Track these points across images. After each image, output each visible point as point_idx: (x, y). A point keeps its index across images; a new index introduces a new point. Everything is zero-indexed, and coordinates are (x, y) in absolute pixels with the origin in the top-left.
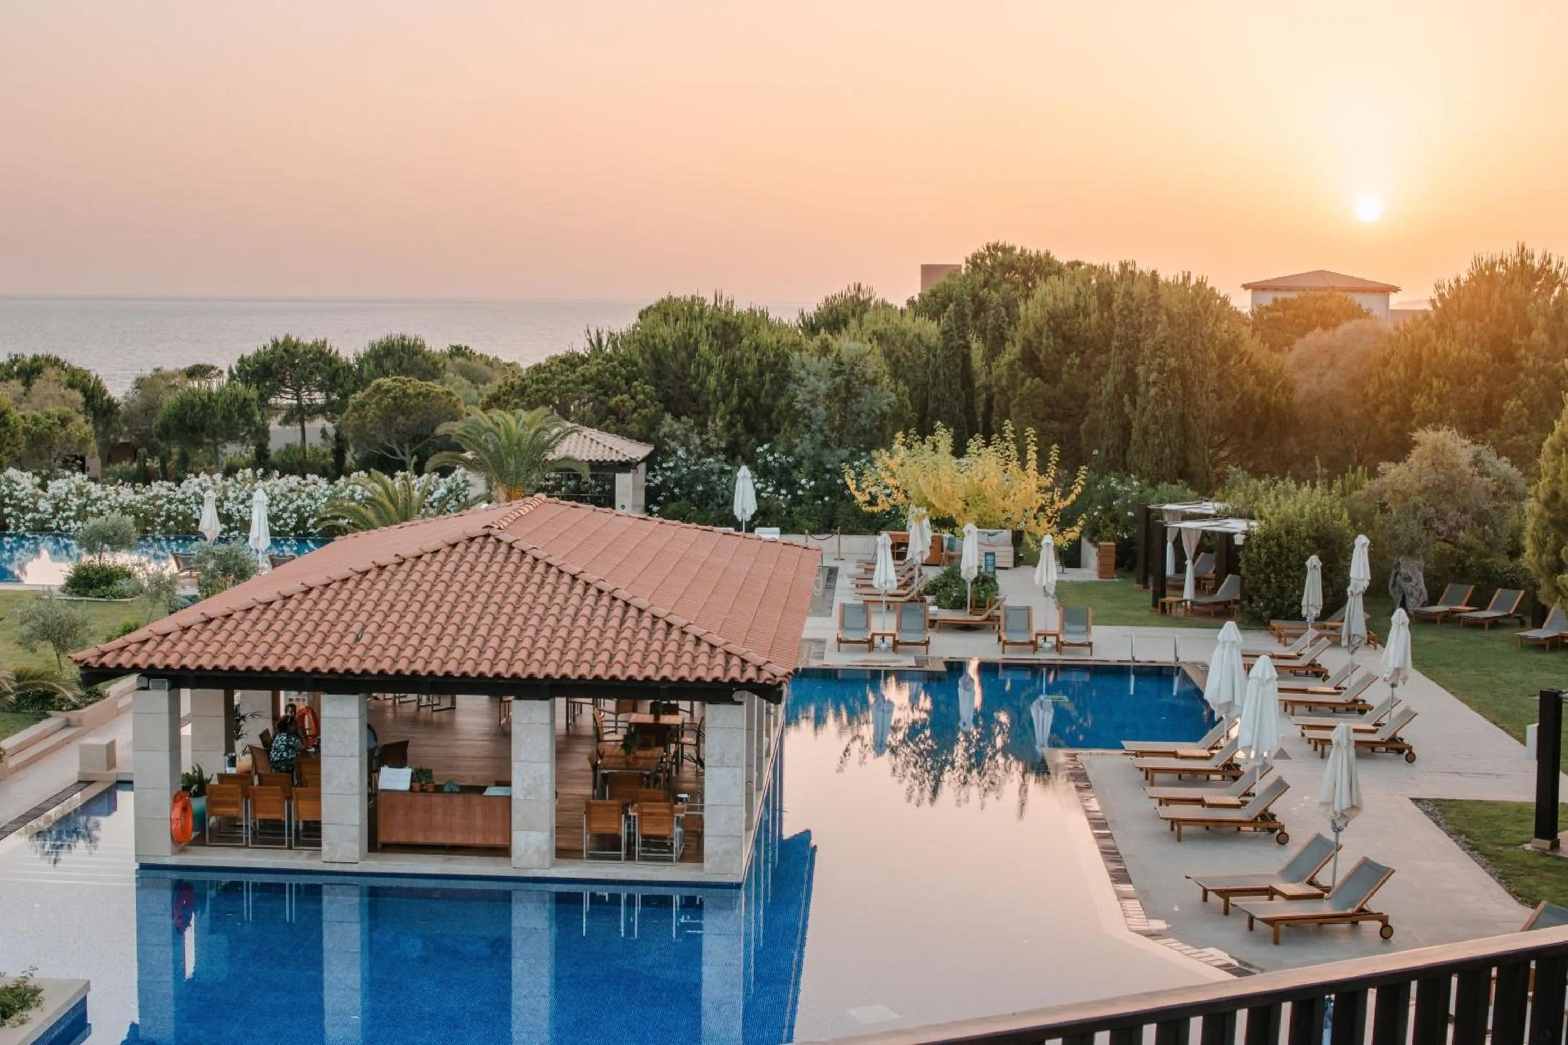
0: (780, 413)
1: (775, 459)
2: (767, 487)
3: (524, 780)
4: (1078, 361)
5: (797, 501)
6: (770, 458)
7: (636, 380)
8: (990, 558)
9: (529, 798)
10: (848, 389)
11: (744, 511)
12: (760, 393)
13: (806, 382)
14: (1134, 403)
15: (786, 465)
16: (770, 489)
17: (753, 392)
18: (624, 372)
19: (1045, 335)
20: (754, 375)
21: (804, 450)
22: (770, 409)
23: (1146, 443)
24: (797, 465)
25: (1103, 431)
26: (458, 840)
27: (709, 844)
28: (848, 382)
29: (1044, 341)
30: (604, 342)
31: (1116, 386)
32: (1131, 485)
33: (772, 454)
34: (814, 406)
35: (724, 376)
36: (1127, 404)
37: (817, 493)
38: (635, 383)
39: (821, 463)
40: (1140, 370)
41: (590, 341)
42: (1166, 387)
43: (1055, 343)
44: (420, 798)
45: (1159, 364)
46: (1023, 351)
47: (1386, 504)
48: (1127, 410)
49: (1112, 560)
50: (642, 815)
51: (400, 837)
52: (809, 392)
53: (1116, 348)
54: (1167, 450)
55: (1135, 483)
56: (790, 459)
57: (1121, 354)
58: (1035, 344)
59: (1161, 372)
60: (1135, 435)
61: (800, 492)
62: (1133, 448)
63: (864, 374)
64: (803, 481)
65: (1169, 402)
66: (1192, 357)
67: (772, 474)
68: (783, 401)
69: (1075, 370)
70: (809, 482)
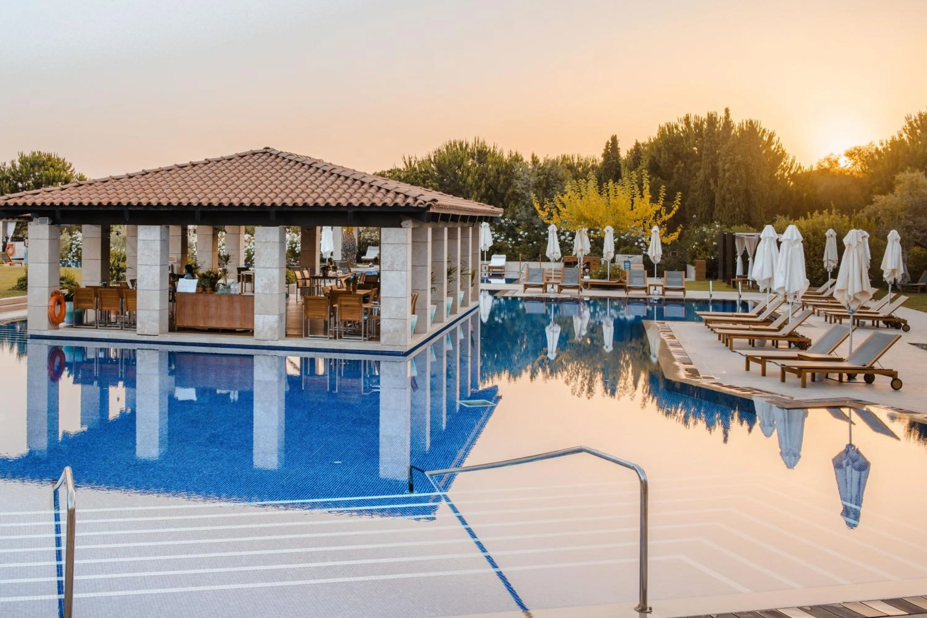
0: (509, 196)
1: (505, 222)
2: (501, 236)
3: (262, 280)
4: (682, 165)
5: (518, 244)
6: (503, 221)
7: (428, 180)
8: (627, 264)
9: (265, 292)
10: (548, 183)
11: (485, 245)
12: (497, 186)
13: (522, 178)
14: (716, 182)
15: (512, 225)
16: (503, 238)
17: (493, 187)
18: (422, 176)
19: (662, 152)
20: (494, 177)
21: (522, 216)
22: (503, 195)
23: (724, 206)
24: (518, 225)
25: (698, 203)
26: (225, 325)
27: (385, 325)
28: (547, 179)
29: (662, 155)
30: (413, 163)
31: (705, 177)
32: (715, 228)
33: (504, 219)
34: (528, 191)
35: (476, 177)
36: (712, 184)
37: (529, 240)
38: (427, 181)
39: (532, 224)
40: (720, 164)
41: (405, 162)
42: (736, 172)
43: (669, 157)
44: (201, 297)
45: (731, 159)
46: (650, 163)
47: (879, 218)
48: (712, 188)
49: (704, 270)
50: (341, 306)
51: (188, 323)
52: (525, 184)
53: (705, 155)
54: (737, 209)
55: (717, 226)
56: (514, 222)
57: (708, 158)
58: (657, 158)
59: (732, 164)
60: (717, 201)
61: (520, 239)
62: (717, 209)
63: (556, 175)
64: (521, 233)
65: (738, 181)
66: (751, 156)
67: (504, 230)
68: (510, 191)
69: (681, 171)
70: (524, 233)
